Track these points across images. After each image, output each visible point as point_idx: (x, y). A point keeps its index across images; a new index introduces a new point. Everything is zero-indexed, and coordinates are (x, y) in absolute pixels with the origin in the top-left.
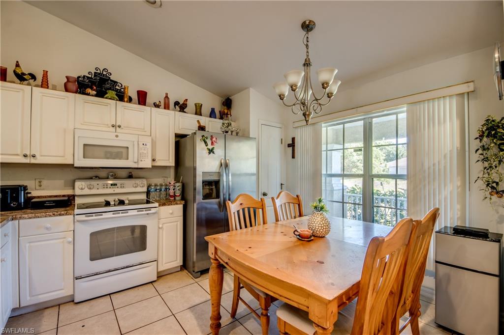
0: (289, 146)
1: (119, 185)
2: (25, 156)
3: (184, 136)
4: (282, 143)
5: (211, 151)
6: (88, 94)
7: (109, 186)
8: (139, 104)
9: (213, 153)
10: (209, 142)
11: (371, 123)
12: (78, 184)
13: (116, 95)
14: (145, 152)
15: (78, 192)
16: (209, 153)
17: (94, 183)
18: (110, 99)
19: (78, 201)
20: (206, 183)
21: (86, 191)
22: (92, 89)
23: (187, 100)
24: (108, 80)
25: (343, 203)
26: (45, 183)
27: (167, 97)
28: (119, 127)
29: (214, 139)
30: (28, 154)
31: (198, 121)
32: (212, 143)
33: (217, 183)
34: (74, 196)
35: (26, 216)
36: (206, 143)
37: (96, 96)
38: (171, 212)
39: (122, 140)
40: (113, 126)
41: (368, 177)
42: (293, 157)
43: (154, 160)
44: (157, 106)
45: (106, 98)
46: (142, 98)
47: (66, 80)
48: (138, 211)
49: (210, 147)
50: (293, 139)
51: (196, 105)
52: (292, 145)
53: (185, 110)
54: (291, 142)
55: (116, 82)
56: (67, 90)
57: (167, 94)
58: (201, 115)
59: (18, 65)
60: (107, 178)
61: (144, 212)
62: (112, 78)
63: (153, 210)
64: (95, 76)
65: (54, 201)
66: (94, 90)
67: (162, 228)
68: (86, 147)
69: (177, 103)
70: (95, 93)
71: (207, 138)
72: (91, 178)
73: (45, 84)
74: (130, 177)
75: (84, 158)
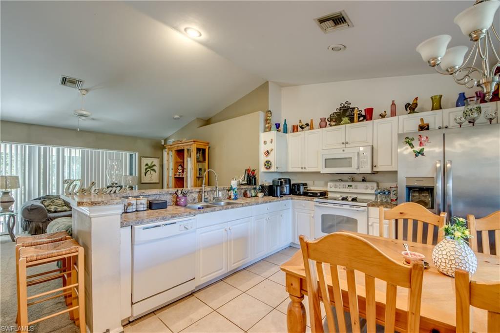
1: (353, 186)
2: (302, 168)
6: (331, 126)
7: (347, 186)
8: (365, 120)
9: (423, 154)
10: (416, 143)
12: (329, 184)
13: (349, 119)
14: (365, 160)
15: (329, 189)
16: (416, 156)
17: (338, 184)
18: (344, 124)
19: (330, 195)
21: (333, 189)
23: (416, 99)
24: (348, 109)
26: (316, 182)
27: (393, 104)
28: (347, 143)
29: (424, 139)
30: (303, 167)
31: (422, 119)
32: (421, 144)
34: (328, 192)
35: (296, 198)
36: (410, 144)
39: (348, 153)
40: (343, 144)
43: (374, 166)
46: (369, 114)
47: (320, 121)
48: (350, 207)
51: (432, 98)
53: (415, 111)
55: (353, 109)
56: (321, 127)
57: (393, 101)
58: (440, 108)
60: (347, 181)
61: (355, 209)
62: (351, 106)
63: (362, 209)
64: (340, 109)
65: (312, 193)
66: (334, 122)
67: (372, 225)
68: (327, 161)
69: (407, 106)
70: (334, 123)
71: (413, 139)
72: (336, 181)
73: (312, 128)
74: (364, 180)
75: (325, 167)
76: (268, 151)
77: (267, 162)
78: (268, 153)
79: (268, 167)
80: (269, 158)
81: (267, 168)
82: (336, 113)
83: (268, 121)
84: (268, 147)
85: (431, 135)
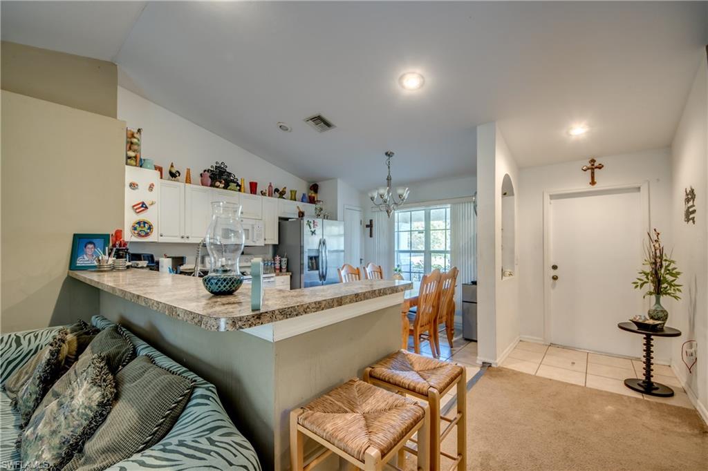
0: (367, 226)
2: (183, 237)
3: (287, 219)
4: (361, 224)
5: (313, 233)
6: (218, 187)
8: (251, 193)
9: (315, 234)
10: (312, 225)
11: (430, 213)
13: (236, 186)
14: (260, 233)
18: (233, 190)
20: (311, 258)
22: (221, 182)
23: (285, 188)
24: (224, 172)
25: (410, 272)
27: (270, 186)
28: (242, 213)
29: (316, 223)
31: (298, 207)
32: (314, 227)
33: (316, 258)
36: (310, 226)
37: (224, 188)
38: (282, 280)
39: (245, 224)
41: (428, 253)
42: (371, 236)
43: (265, 240)
44: (263, 194)
45: (230, 189)
46: (253, 188)
47: (201, 174)
49: (313, 230)
50: (371, 221)
51: (291, 191)
52: (370, 226)
53: (284, 197)
54: (369, 224)
55: (230, 174)
56: (203, 185)
57: (271, 183)
58: (295, 200)
59: (172, 166)
63: (272, 279)
64: (216, 169)
69: (277, 191)
70: (222, 185)
71: (311, 222)
73: (188, 180)
76: (143, 203)
77: (139, 223)
78: (144, 206)
79: (143, 234)
80: (143, 217)
81: (139, 235)
82: (211, 171)
83: (135, 147)
84: (141, 195)
85: (319, 221)
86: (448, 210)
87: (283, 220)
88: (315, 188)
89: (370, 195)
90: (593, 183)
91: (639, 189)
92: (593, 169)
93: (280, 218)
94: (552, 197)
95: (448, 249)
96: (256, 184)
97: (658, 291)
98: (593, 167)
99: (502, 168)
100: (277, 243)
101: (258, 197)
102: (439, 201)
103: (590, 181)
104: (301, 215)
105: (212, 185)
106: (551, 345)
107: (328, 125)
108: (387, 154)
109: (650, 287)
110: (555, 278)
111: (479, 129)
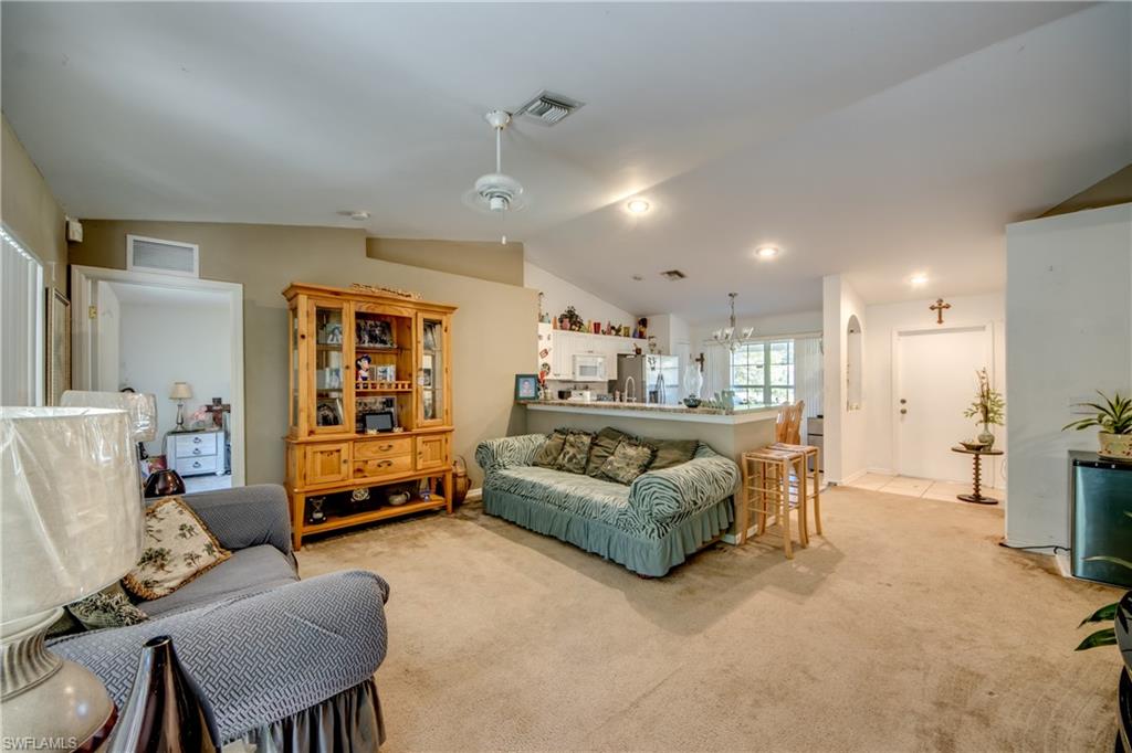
0: (697, 360)
3: (625, 355)
4: (691, 358)
5: (653, 368)
6: (575, 330)
8: (595, 333)
11: (770, 347)
13: (584, 327)
20: (651, 392)
22: (575, 326)
23: (620, 325)
27: (609, 325)
28: (591, 351)
31: (634, 344)
33: (656, 392)
36: (650, 362)
37: (578, 331)
41: (767, 389)
42: (702, 370)
44: (604, 333)
45: (583, 332)
46: (597, 328)
49: (652, 365)
50: (702, 355)
51: (625, 328)
52: (701, 359)
53: (619, 333)
54: (700, 357)
55: (578, 316)
58: (629, 337)
74: (587, 388)
75: (580, 375)
76: (545, 350)
77: (544, 365)
78: (546, 352)
80: (546, 360)
82: (566, 315)
83: (540, 307)
84: (544, 344)
85: (657, 357)
86: (792, 344)
87: (621, 356)
88: (643, 322)
89: (714, 334)
90: (940, 321)
91: (984, 328)
92: (940, 309)
93: (619, 355)
94: (901, 334)
95: (792, 383)
96: (599, 324)
97: (987, 420)
98: (940, 307)
99: (847, 310)
100: (615, 378)
101: (600, 336)
102: (781, 335)
103: (938, 319)
104: (638, 351)
105: (571, 329)
106: (899, 476)
107: (681, 275)
108: (730, 295)
109: (980, 416)
110: (904, 412)
111: (824, 278)
